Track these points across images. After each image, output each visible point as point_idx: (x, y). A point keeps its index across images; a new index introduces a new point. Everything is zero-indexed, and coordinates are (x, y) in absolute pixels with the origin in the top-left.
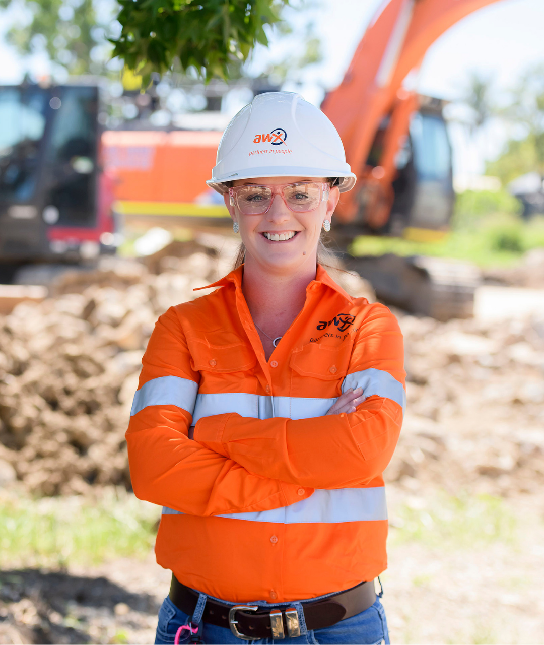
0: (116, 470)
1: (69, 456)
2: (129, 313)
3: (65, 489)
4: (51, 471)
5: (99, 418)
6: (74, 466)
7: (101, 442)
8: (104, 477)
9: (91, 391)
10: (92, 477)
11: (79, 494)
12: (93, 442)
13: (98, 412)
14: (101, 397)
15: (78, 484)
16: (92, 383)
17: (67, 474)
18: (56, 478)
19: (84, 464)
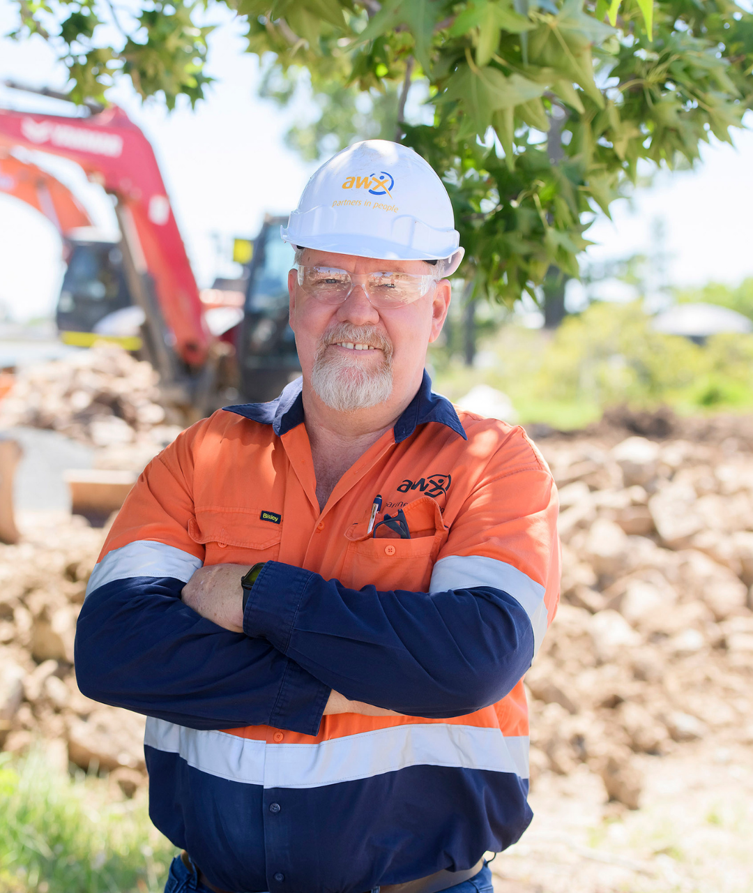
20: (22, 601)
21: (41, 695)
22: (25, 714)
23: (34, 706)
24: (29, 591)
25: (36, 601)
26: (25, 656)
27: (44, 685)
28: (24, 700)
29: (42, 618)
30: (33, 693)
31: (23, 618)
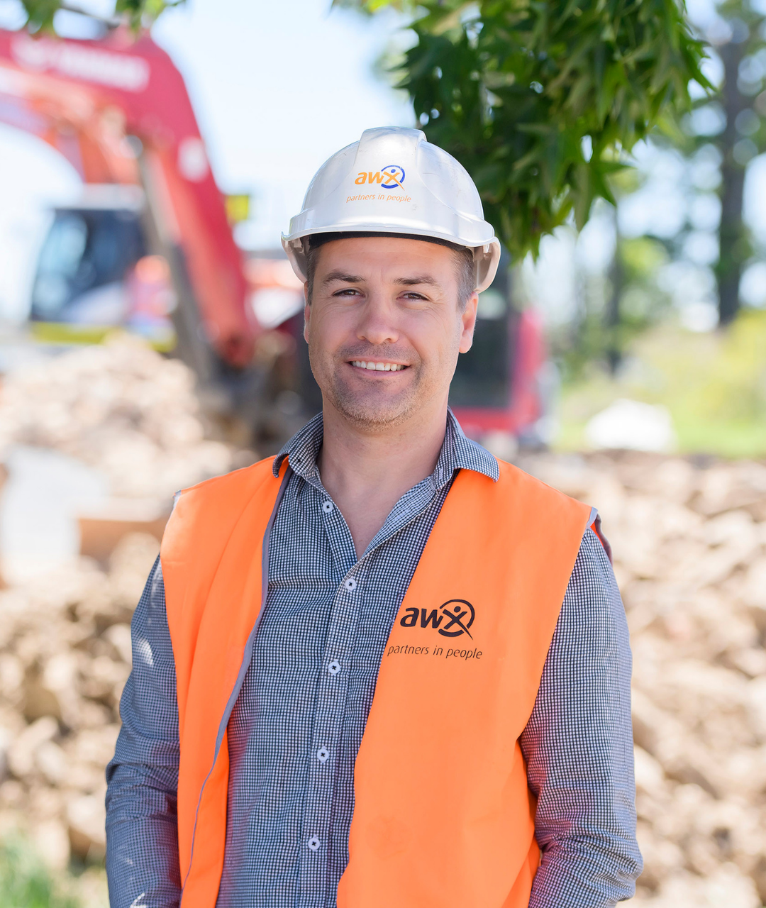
27: (35, 756)
29: (34, 670)
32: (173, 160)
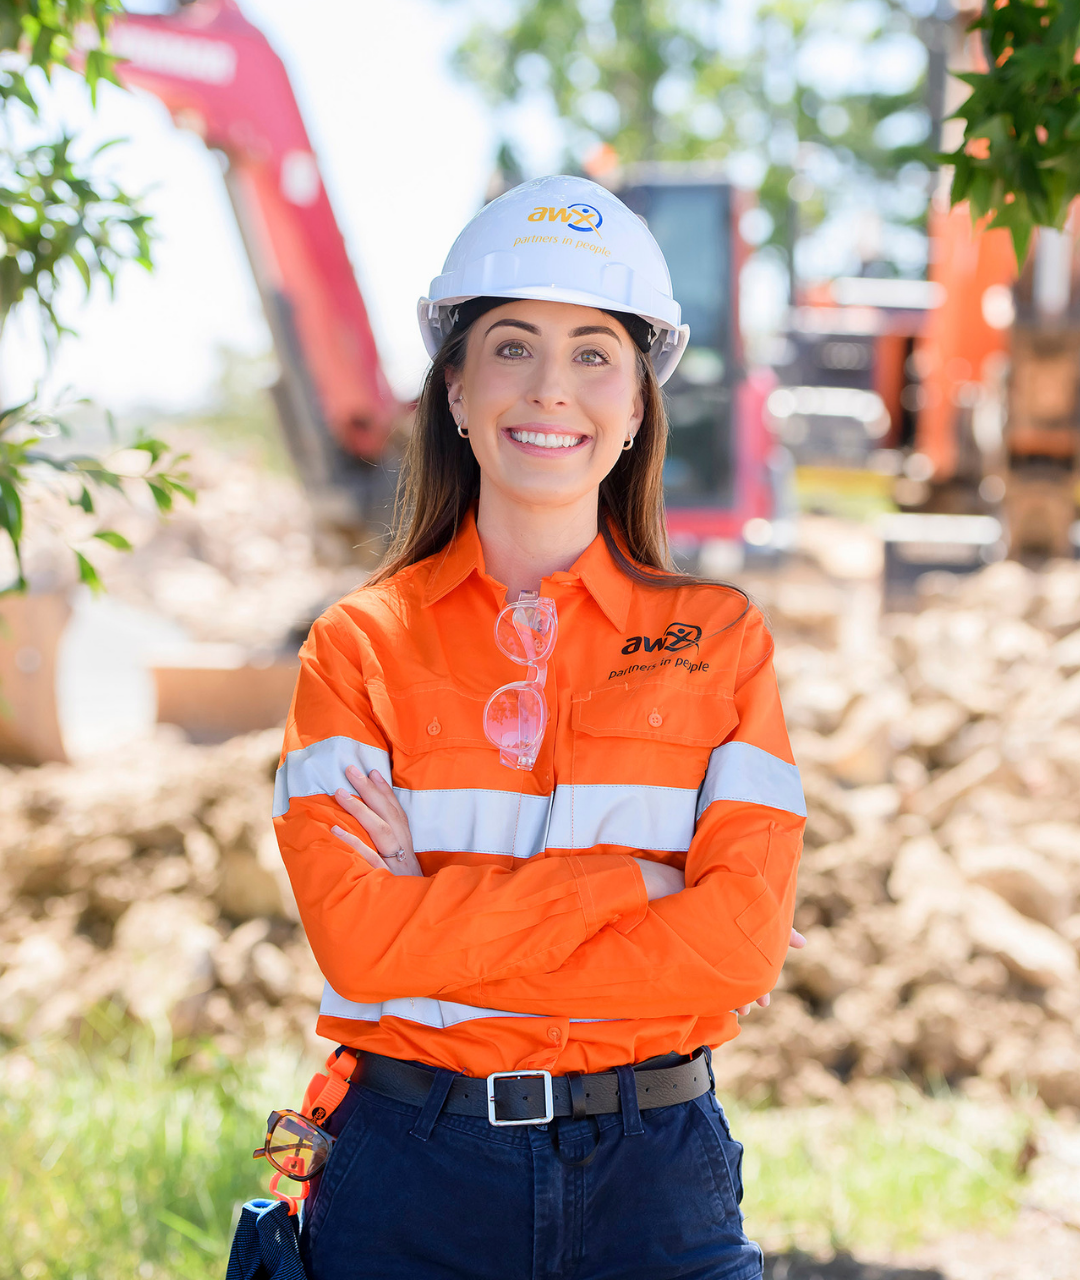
0: (896, 1045)
1: (791, 1017)
2: (855, 700)
3: (790, 1090)
4: (757, 1052)
5: (849, 932)
6: (806, 1039)
7: (860, 986)
8: (871, 1063)
9: (829, 874)
10: (845, 1064)
11: (819, 1101)
12: (844, 988)
13: (846, 922)
14: (851, 888)
15: (817, 1080)
16: (829, 857)
17: (790, 1057)
18: (769, 1067)
19: (825, 1036)
20: (202, 820)
21: (245, 977)
22: (219, 1009)
23: (236, 997)
24: (210, 803)
25: (227, 820)
26: (208, 911)
27: (250, 960)
28: (218, 986)
29: (241, 846)
30: (232, 973)
31: (200, 848)
32: (272, 179)
